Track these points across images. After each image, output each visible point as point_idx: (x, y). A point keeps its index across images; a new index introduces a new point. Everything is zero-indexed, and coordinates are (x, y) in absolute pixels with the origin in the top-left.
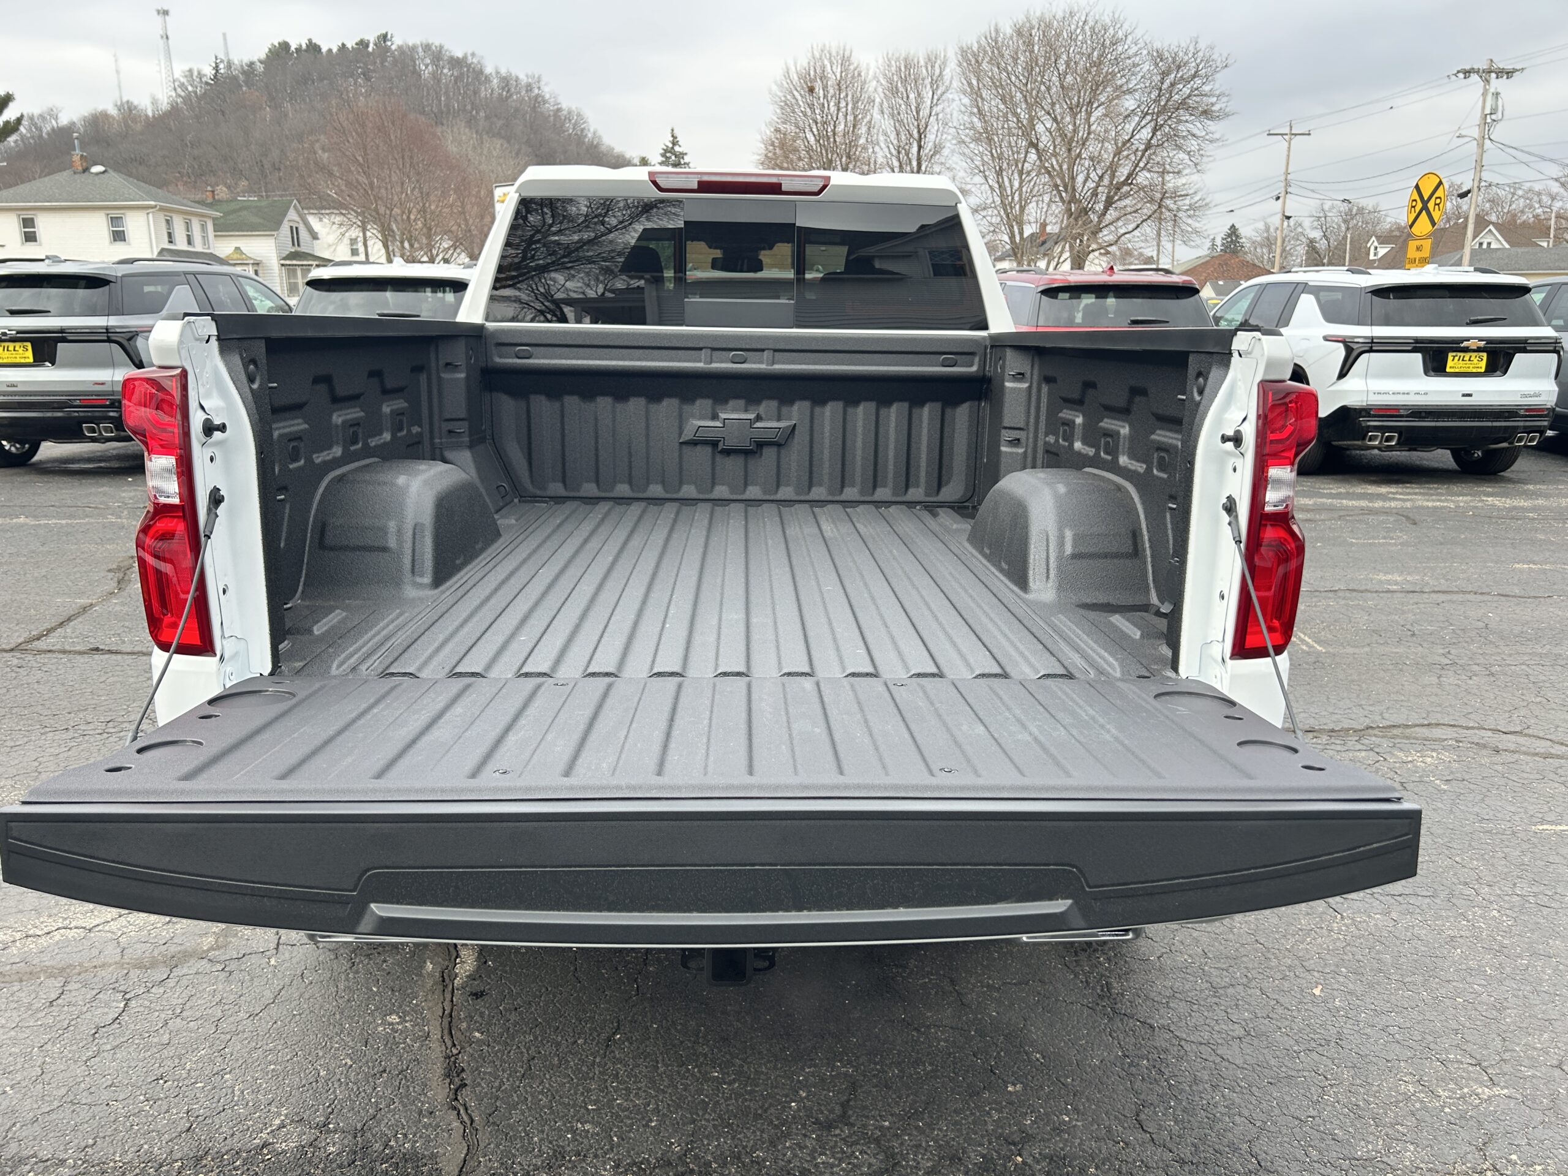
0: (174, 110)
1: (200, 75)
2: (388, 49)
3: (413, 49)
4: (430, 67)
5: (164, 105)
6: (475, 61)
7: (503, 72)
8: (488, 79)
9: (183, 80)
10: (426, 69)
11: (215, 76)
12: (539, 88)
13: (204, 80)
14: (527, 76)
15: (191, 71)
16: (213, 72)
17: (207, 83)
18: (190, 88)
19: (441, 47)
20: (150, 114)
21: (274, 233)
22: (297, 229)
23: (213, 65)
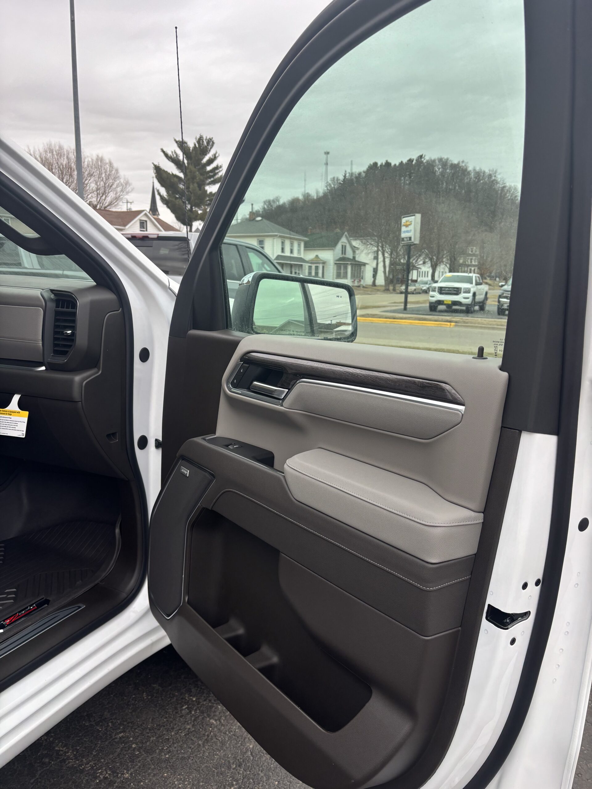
0: (325, 195)
1: (338, 180)
2: (422, 162)
3: (434, 161)
4: (441, 170)
5: (321, 194)
6: (463, 165)
7: (478, 169)
8: (469, 173)
9: (330, 182)
10: (438, 170)
11: (344, 179)
12: (495, 176)
13: (339, 182)
14: (489, 170)
15: (334, 178)
16: (343, 178)
17: (340, 183)
18: (332, 186)
19: (447, 159)
20: (315, 198)
21: (334, 248)
22: (345, 246)
23: (344, 175)
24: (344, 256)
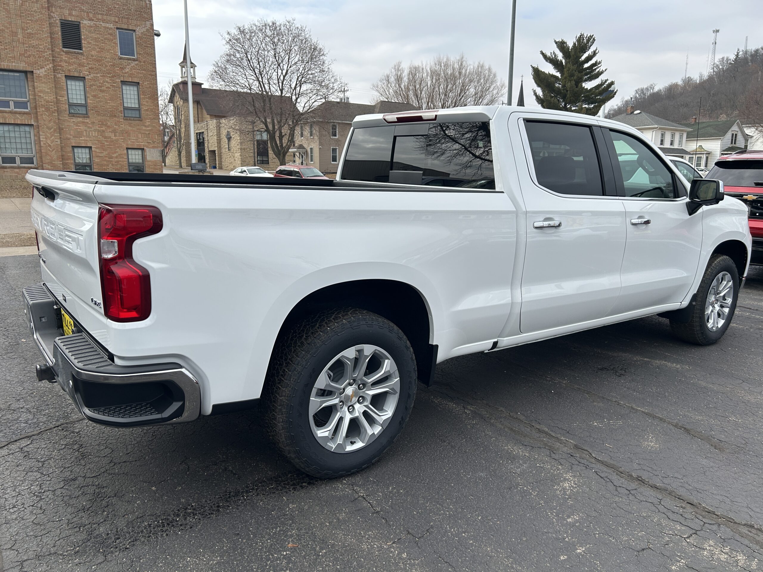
0: (711, 78)
1: (728, 59)
5: (705, 77)
9: (717, 63)
11: (736, 59)
15: (723, 58)
16: (735, 57)
17: (730, 63)
18: (721, 67)
20: (698, 82)
21: (722, 138)
22: (736, 135)
23: (736, 54)
24: (733, 145)
